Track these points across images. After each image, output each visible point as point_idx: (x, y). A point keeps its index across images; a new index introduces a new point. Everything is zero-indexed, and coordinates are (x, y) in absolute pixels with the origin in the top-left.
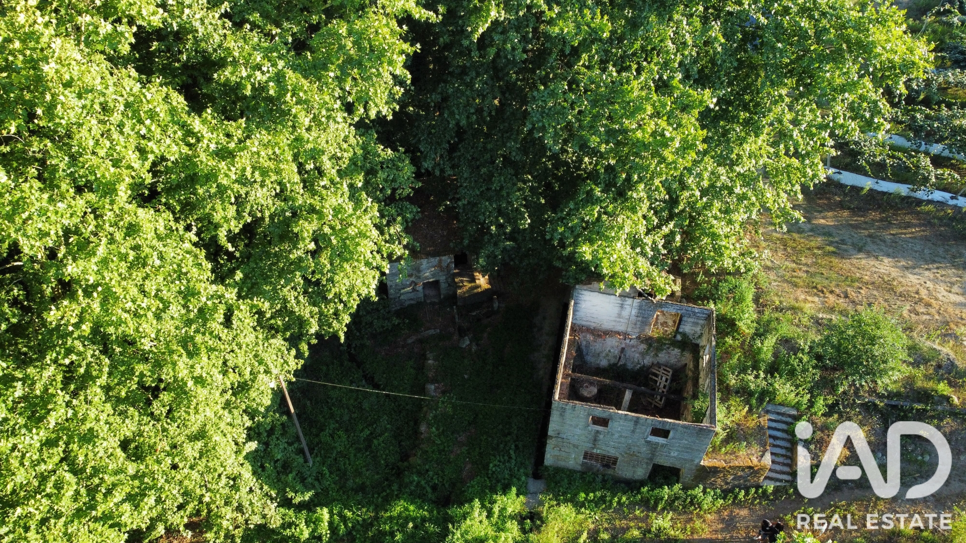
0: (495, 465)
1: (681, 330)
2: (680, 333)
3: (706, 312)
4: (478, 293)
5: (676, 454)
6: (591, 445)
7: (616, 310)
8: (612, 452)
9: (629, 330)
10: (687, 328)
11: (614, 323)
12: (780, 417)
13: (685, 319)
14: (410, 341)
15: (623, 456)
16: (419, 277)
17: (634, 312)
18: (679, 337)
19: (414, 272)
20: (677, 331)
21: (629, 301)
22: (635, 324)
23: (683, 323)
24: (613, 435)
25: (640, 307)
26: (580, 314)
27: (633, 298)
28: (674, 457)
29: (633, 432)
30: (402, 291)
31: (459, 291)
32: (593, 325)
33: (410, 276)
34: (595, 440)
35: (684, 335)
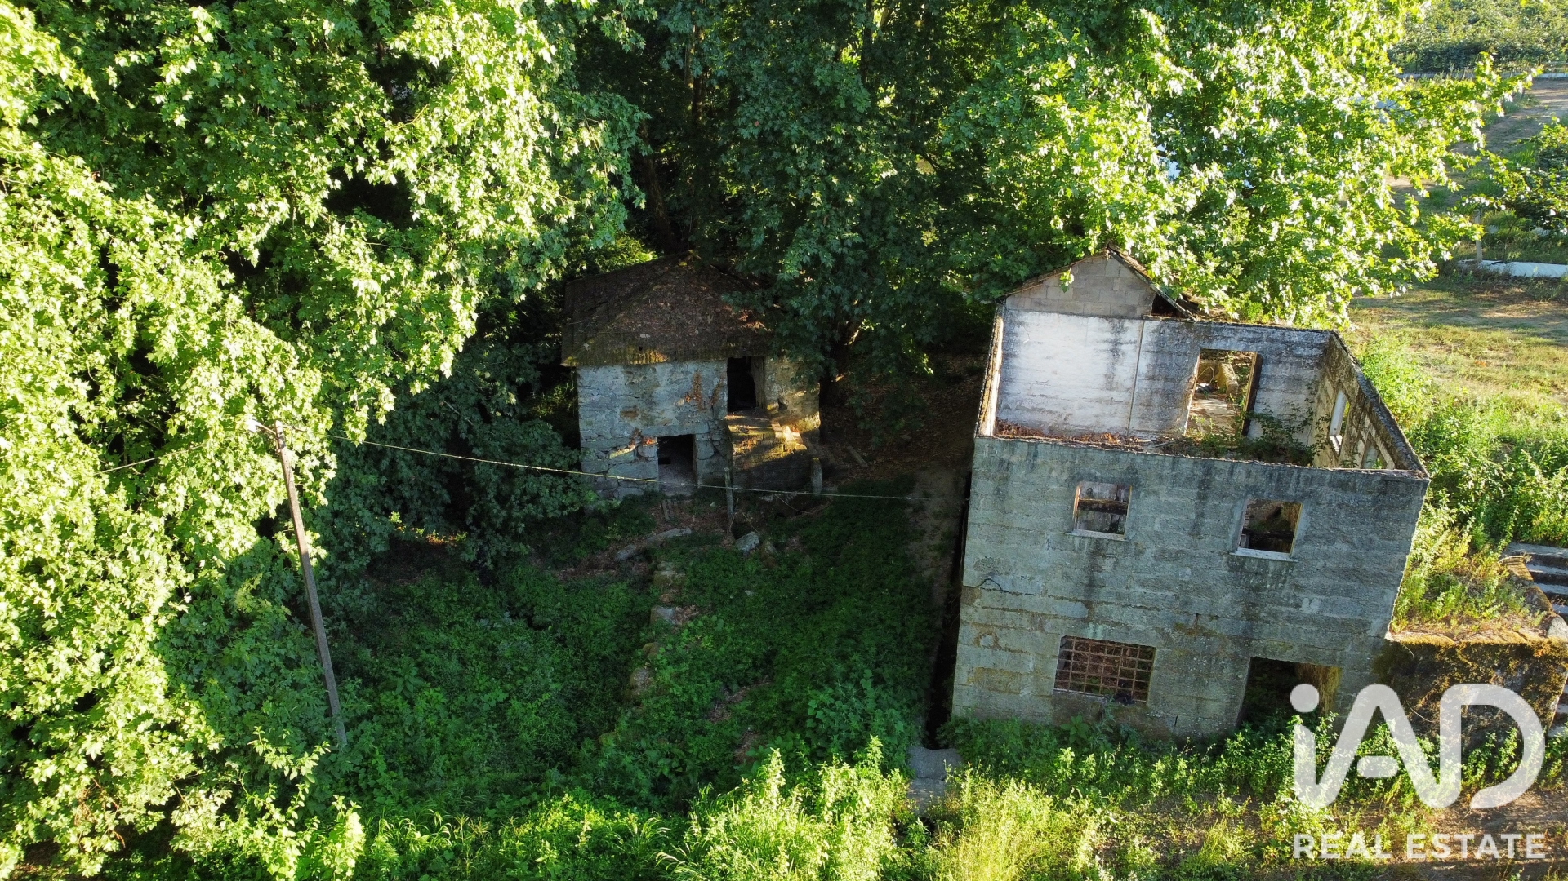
0: (822, 705)
1: (1259, 409)
2: (1259, 417)
3: (1318, 340)
4: (778, 462)
5: (1315, 608)
6: (1077, 610)
7: (1102, 362)
8: (1139, 628)
9: (1135, 424)
10: (1274, 401)
11: (1096, 410)
12: (1554, 571)
13: (1268, 369)
14: (623, 554)
15: (1168, 641)
16: (650, 421)
17: (1145, 362)
18: (1257, 432)
19: (640, 404)
20: (1250, 416)
21: (1132, 329)
22: (1149, 405)
23: (1263, 383)
24: (1140, 553)
25: (1160, 349)
26: (1017, 389)
27: (1143, 318)
28: (1311, 620)
29: (1196, 530)
30: (614, 455)
31: (737, 449)
32: (1048, 420)
33: (630, 413)
34: (1091, 585)
35: (1268, 420)
